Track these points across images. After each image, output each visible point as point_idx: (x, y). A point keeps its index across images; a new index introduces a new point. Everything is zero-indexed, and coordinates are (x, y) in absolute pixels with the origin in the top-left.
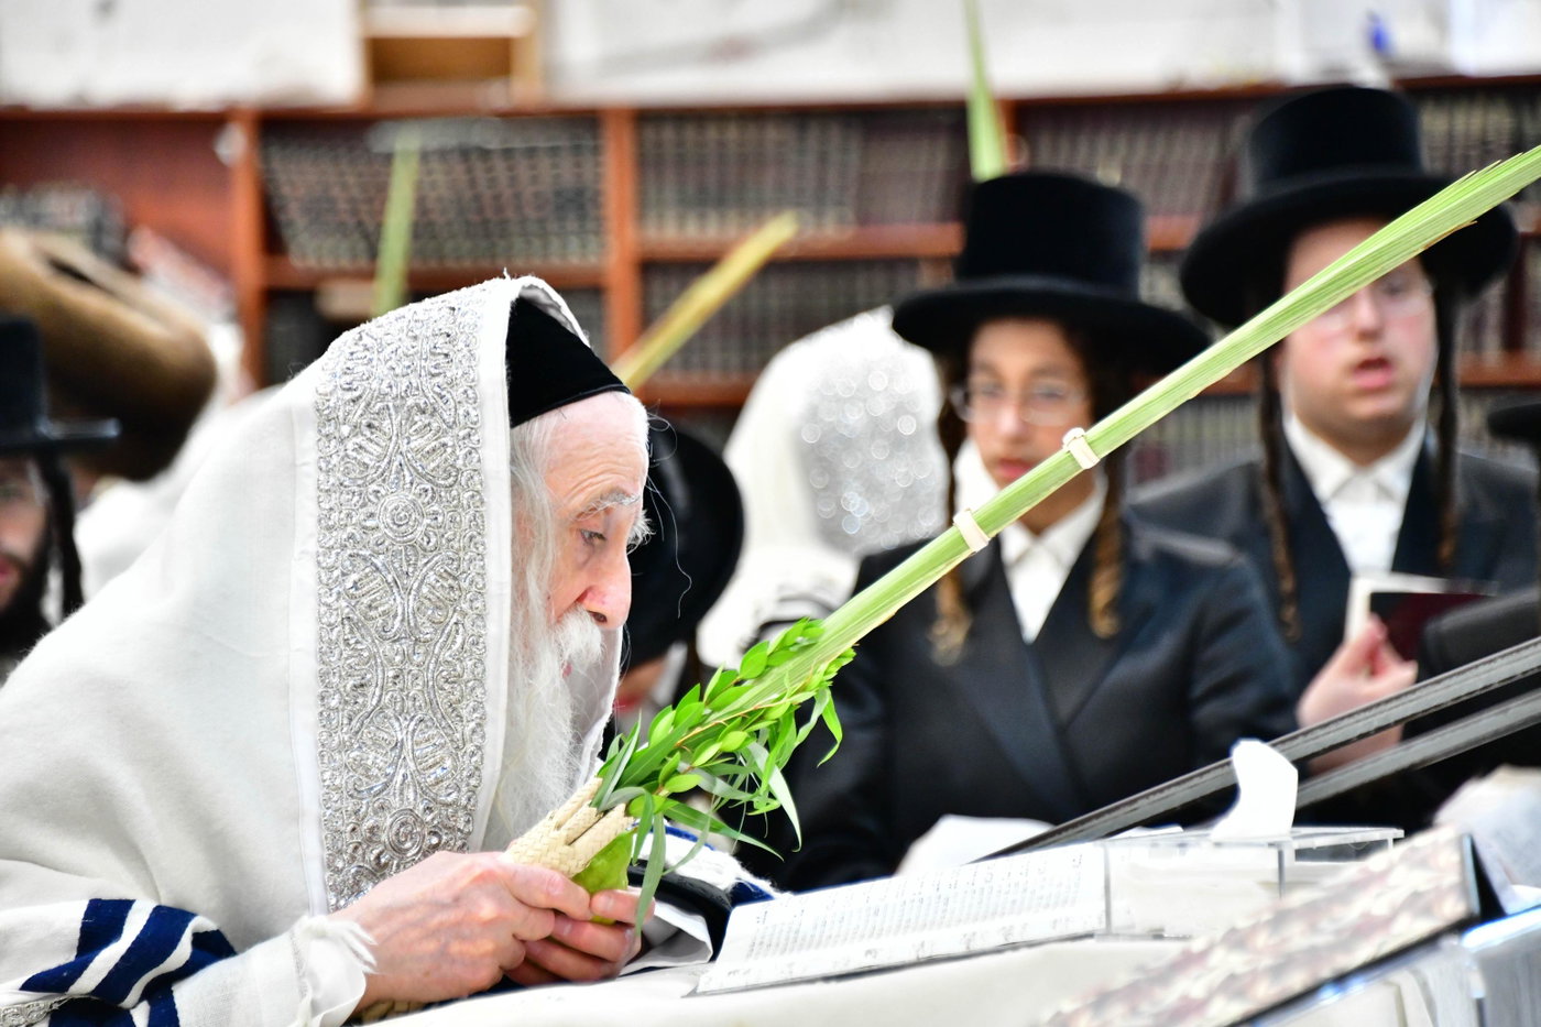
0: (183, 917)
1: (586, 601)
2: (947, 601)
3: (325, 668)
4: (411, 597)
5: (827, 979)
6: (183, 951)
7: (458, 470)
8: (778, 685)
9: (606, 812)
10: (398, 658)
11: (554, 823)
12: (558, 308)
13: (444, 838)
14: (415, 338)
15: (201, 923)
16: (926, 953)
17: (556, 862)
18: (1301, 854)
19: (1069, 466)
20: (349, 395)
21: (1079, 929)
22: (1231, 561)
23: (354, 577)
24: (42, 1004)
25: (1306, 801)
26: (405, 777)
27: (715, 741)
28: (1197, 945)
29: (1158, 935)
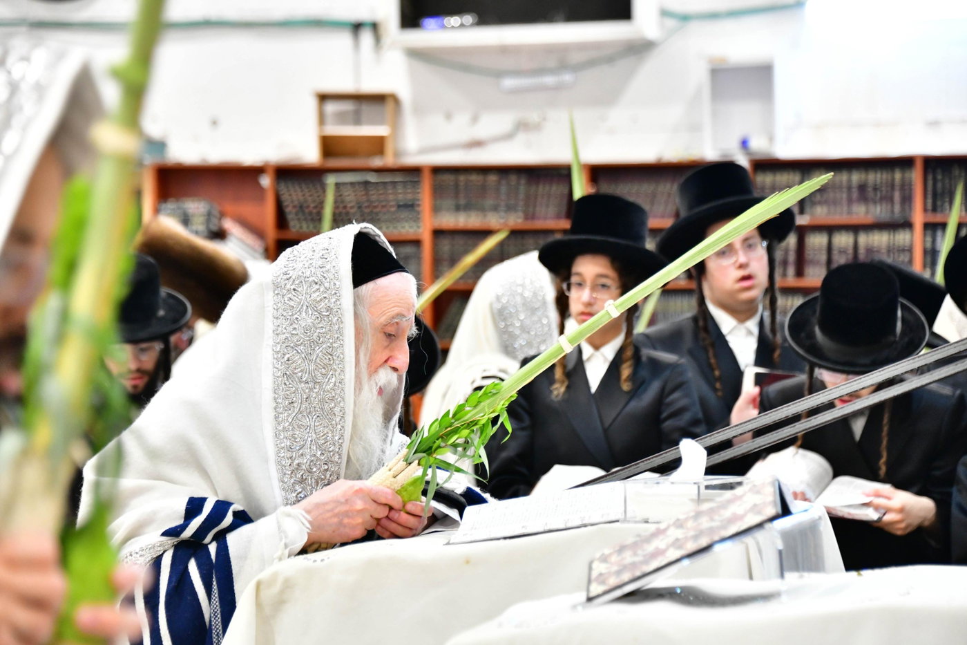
0: (229, 504)
1: (389, 362)
2: (558, 373)
3: (276, 396)
4: (312, 364)
5: (505, 538)
6: (229, 519)
7: (331, 309)
8: (483, 410)
9: (410, 464)
10: (307, 391)
11: (388, 468)
12: (379, 236)
13: (330, 465)
14: (314, 251)
15: (237, 507)
16: (547, 528)
17: (389, 485)
18: (707, 487)
19: (607, 317)
20: (285, 277)
21: (614, 519)
22: (678, 361)
23: (287, 356)
24: (169, 542)
25: (711, 464)
26: (311, 441)
27: (456, 434)
28: (662, 526)
29: (647, 522)
